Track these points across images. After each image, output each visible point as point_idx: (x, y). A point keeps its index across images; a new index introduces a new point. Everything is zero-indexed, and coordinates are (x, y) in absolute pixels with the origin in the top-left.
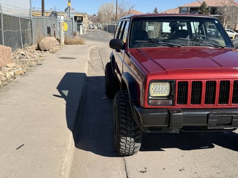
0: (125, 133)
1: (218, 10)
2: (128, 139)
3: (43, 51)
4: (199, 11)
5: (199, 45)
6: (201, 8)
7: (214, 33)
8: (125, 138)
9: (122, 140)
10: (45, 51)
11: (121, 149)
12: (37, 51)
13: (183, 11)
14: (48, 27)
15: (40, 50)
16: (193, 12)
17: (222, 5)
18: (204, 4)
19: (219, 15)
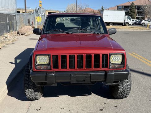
0: (28, 86)
1: (142, 7)
2: (30, 90)
3: (21, 35)
4: (130, 8)
5: (85, 33)
6: (130, 6)
7: (138, 22)
8: (28, 89)
9: (26, 91)
10: (22, 35)
11: (27, 96)
12: (17, 35)
13: (119, 8)
14: (28, 20)
15: (19, 34)
16: (125, 9)
17: (144, 4)
18: (133, 4)
19: (142, 11)
